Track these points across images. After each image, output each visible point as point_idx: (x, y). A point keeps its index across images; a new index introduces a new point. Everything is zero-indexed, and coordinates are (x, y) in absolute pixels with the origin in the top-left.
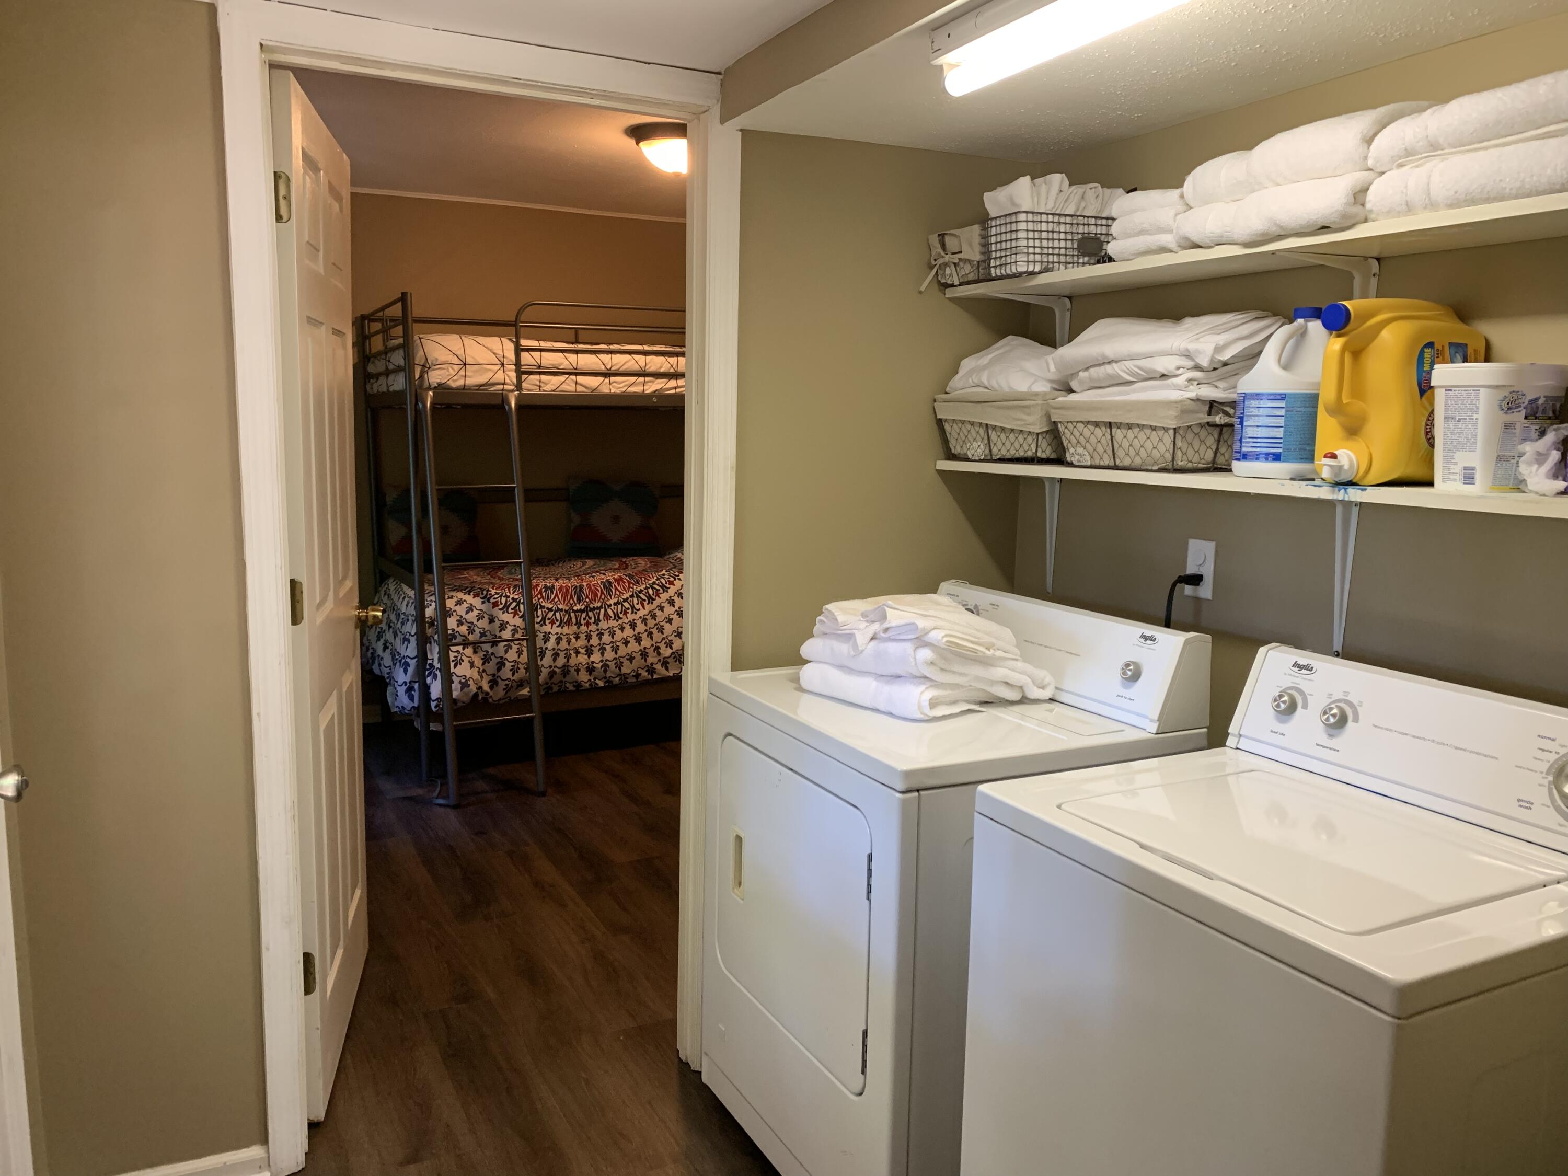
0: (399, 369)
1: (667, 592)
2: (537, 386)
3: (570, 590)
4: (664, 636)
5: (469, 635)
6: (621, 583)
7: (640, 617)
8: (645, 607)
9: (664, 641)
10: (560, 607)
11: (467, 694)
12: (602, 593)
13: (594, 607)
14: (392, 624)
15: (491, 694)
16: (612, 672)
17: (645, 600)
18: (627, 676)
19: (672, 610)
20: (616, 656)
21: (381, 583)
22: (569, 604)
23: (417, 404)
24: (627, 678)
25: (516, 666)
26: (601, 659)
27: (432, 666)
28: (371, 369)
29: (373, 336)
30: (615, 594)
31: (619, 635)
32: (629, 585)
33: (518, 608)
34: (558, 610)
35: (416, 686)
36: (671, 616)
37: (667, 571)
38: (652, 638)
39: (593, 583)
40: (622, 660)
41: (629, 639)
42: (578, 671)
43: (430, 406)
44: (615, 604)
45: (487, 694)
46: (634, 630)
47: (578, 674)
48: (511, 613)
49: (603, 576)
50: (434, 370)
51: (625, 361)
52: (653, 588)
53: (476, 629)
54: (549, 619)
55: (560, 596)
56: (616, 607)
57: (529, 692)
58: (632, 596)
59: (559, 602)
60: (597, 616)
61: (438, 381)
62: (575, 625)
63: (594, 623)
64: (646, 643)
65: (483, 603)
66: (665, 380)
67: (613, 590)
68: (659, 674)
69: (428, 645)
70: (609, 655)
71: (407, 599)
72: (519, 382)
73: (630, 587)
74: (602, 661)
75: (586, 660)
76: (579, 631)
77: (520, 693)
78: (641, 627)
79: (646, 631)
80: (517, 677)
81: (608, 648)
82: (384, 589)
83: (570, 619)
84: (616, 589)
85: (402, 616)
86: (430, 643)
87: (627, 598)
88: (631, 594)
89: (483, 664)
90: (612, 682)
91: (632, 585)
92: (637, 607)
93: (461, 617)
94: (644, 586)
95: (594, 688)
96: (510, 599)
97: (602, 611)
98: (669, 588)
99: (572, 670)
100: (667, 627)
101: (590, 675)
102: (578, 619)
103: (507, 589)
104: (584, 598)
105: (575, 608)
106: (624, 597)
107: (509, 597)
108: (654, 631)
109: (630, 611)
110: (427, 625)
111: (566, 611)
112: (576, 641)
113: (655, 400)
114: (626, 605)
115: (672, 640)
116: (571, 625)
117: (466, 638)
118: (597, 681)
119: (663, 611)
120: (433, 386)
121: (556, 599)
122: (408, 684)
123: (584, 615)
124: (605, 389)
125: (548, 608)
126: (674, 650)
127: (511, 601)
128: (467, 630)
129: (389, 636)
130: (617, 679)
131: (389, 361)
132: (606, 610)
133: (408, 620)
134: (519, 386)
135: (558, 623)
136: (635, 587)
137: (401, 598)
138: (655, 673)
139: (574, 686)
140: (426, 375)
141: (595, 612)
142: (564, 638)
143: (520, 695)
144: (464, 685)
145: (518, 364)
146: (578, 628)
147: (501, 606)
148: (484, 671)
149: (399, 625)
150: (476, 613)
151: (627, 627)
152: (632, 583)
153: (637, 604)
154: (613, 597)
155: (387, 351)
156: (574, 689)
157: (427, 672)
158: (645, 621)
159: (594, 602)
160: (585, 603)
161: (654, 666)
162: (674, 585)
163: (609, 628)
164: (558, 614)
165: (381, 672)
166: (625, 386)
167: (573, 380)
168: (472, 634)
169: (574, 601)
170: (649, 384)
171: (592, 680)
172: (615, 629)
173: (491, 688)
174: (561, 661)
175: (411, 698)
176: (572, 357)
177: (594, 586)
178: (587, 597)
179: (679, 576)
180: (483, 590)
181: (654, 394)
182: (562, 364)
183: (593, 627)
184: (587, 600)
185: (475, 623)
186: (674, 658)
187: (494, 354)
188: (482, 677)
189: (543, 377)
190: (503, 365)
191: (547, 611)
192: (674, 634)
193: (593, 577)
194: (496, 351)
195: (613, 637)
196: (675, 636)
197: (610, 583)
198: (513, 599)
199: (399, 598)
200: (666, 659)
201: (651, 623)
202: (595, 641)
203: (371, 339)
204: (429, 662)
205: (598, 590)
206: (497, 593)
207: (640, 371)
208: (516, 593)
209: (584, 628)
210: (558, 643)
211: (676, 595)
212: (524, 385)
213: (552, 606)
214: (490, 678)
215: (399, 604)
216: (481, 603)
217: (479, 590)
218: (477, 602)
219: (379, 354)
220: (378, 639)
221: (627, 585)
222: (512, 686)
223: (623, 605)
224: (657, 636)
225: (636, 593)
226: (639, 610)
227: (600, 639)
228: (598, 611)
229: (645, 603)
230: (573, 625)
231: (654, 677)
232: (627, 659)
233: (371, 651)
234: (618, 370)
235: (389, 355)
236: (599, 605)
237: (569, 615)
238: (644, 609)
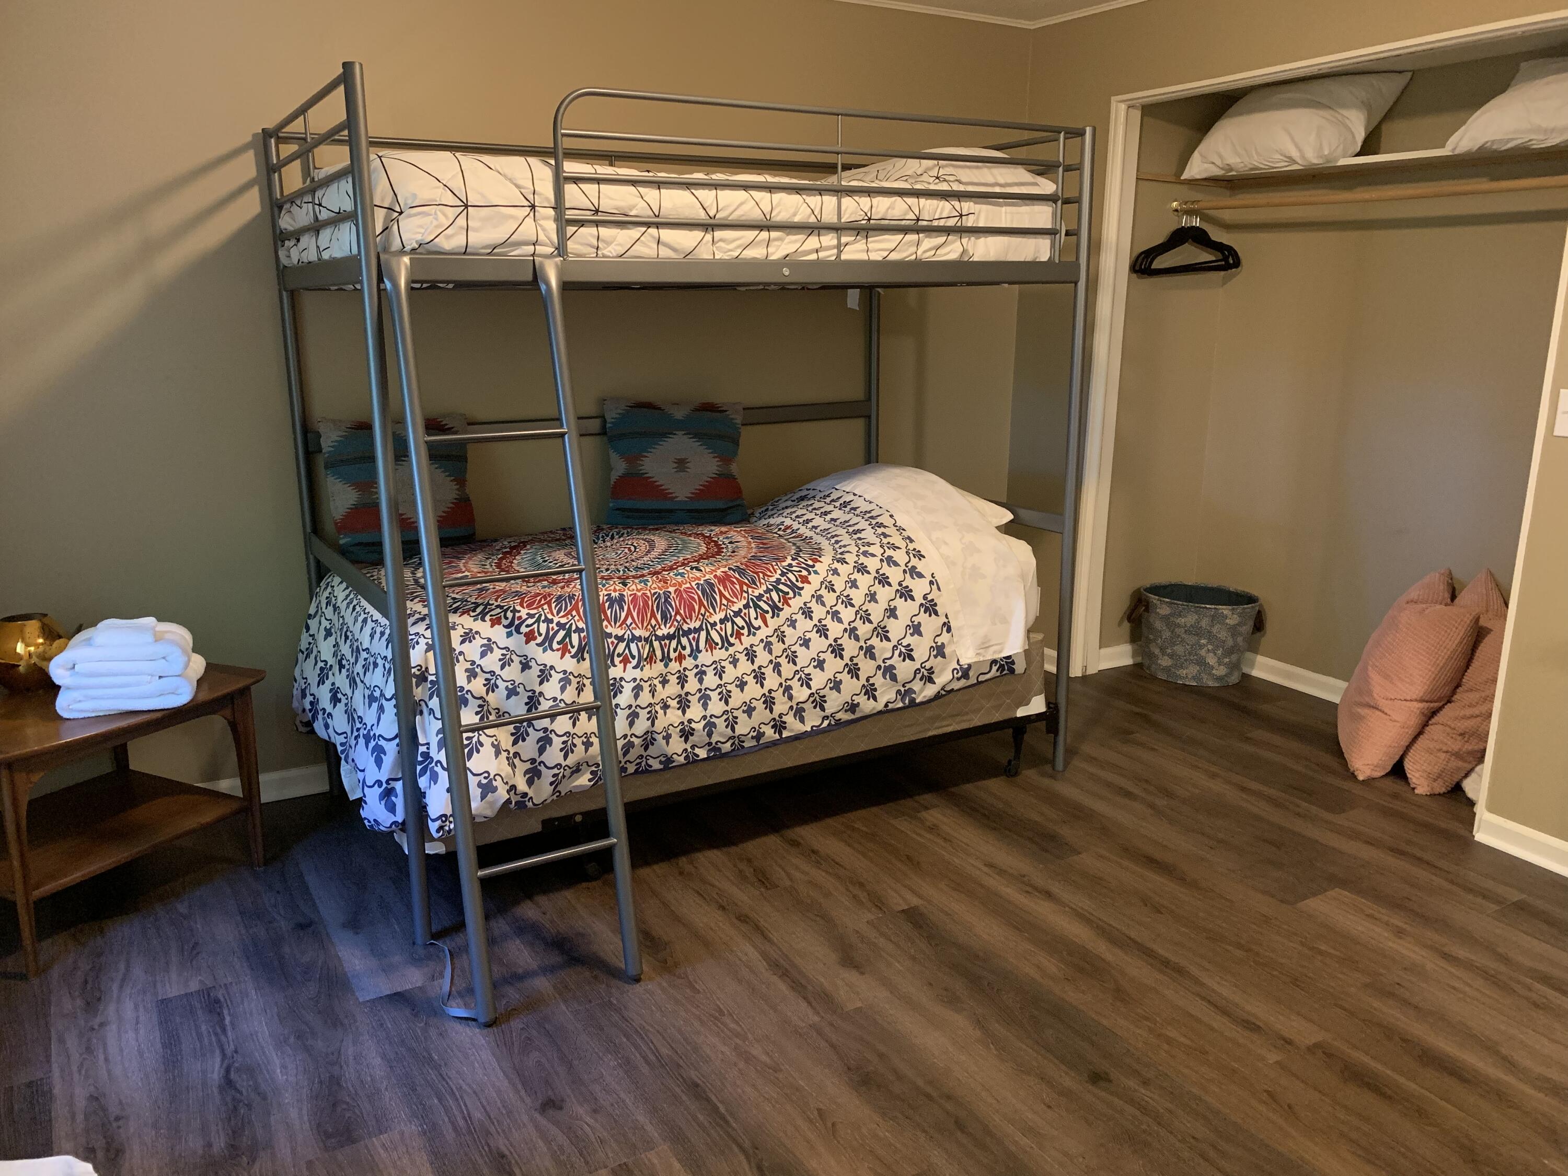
0: (340, 218)
1: (800, 595)
2: (592, 247)
3: (650, 603)
4: (798, 668)
5: (487, 694)
6: (728, 584)
7: (762, 641)
8: (769, 624)
9: (797, 677)
10: (637, 633)
11: (491, 804)
12: (701, 604)
13: (689, 628)
14: (344, 662)
15: (531, 794)
16: (721, 734)
17: (767, 612)
18: (743, 738)
19: (809, 624)
20: (727, 708)
21: (320, 578)
22: (649, 627)
23: (380, 280)
24: (743, 742)
25: (570, 742)
26: (703, 713)
27: (426, 756)
28: (286, 223)
29: (285, 165)
30: (721, 604)
31: (731, 674)
32: (741, 588)
33: (567, 640)
34: (634, 638)
35: (399, 786)
36: (808, 635)
37: (793, 559)
38: (779, 674)
39: (684, 586)
40: (736, 713)
41: (746, 678)
42: (667, 738)
43: (405, 287)
44: (722, 621)
45: (525, 795)
46: (753, 662)
47: (668, 743)
48: (558, 650)
49: (698, 574)
50: (410, 216)
51: (739, 202)
52: (778, 590)
53: (499, 682)
54: (619, 655)
55: (635, 615)
56: (723, 626)
57: (590, 780)
58: (747, 606)
59: (633, 625)
60: (694, 644)
61: (419, 237)
62: (661, 661)
63: (689, 656)
64: (772, 681)
65: (509, 635)
66: (801, 237)
67: (718, 598)
68: (792, 731)
69: (418, 718)
70: (716, 707)
71: (370, 624)
72: (563, 239)
73: (742, 591)
74: (704, 717)
75: (679, 717)
76: (668, 670)
77: (575, 784)
78: (763, 657)
79: (771, 661)
80: (572, 760)
81: (714, 696)
82: (326, 594)
83: (652, 651)
84: (721, 595)
85: (364, 655)
86: (421, 713)
87: (740, 610)
88: (744, 602)
89: (515, 743)
90: (719, 749)
91: (745, 588)
92: (756, 623)
93: (473, 663)
94: (764, 588)
95: (692, 761)
96: (554, 625)
97: (703, 634)
98: (802, 588)
99: (659, 738)
100: (801, 651)
101: (686, 741)
102: (666, 650)
103: (546, 607)
104: (673, 614)
105: (659, 633)
106: (736, 608)
107: (551, 621)
108: (783, 661)
109: (745, 631)
110: (414, 680)
111: (646, 640)
112: (664, 687)
113: (786, 272)
114: (739, 621)
115: (809, 674)
116: (655, 662)
117: (485, 701)
118: (697, 751)
119: (795, 628)
120: (408, 248)
121: (629, 621)
122: (384, 785)
123: (674, 643)
124: (705, 254)
125: (616, 637)
126: (813, 690)
127: (556, 628)
128: (485, 685)
129: (341, 680)
130: (729, 744)
131: (320, 205)
132: (708, 633)
133: (376, 665)
134: (561, 249)
135: (634, 662)
136: (750, 590)
137: (360, 619)
138: (785, 728)
139: (661, 762)
140: (395, 227)
141: (691, 637)
142: (646, 686)
143: (577, 786)
144: (487, 789)
145: (559, 206)
146: (666, 666)
147: (539, 640)
148: (516, 754)
149: (359, 668)
150: (497, 653)
151: (742, 658)
152: (746, 585)
153: (756, 619)
154: (717, 610)
155: (314, 187)
156: (662, 767)
157: (419, 768)
158: (768, 646)
159: (688, 621)
160: (676, 623)
161: (784, 718)
162: (809, 583)
163: (714, 662)
164: (633, 646)
165: (330, 738)
166: (738, 247)
167: (653, 237)
168: (493, 691)
169: (657, 620)
170: (776, 243)
171: (689, 750)
172: (723, 664)
173: (530, 782)
174: (642, 725)
175: (392, 809)
176: (651, 194)
177: (686, 592)
178: (677, 613)
179: (813, 566)
180: (506, 611)
181: (784, 261)
182: (634, 207)
183: (689, 663)
184: (678, 618)
185: (498, 672)
186: (813, 703)
187: (518, 186)
188: (513, 766)
189: (604, 231)
190: (533, 207)
191: (616, 642)
192: (813, 664)
193: (682, 575)
194: (520, 182)
195: (721, 678)
196: (815, 667)
197: (711, 586)
198: (558, 624)
199: (356, 620)
200: (801, 705)
201: (778, 648)
202: (692, 685)
203: (282, 170)
204: (422, 749)
205: (693, 599)
206: (531, 616)
207: (762, 220)
208: (562, 614)
209: (674, 666)
210: (636, 696)
211: (814, 600)
212: (571, 245)
213: (623, 631)
214: (528, 765)
215: (356, 629)
216: (505, 635)
217: (499, 610)
218: (498, 634)
219: (300, 194)
220: (321, 682)
221: (738, 587)
222: (564, 776)
223: (733, 622)
224: (787, 669)
225: (752, 599)
226: (759, 628)
227: (701, 681)
228: (696, 636)
229: (768, 616)
230: (658, 661)
231: (784, 736)
232: (744, 712)
233: (309, 698)
234: (725, 219)
235: (319, 194)
236: (697, 625)
237: (651, 645)
238: (767, 626)
